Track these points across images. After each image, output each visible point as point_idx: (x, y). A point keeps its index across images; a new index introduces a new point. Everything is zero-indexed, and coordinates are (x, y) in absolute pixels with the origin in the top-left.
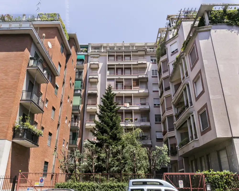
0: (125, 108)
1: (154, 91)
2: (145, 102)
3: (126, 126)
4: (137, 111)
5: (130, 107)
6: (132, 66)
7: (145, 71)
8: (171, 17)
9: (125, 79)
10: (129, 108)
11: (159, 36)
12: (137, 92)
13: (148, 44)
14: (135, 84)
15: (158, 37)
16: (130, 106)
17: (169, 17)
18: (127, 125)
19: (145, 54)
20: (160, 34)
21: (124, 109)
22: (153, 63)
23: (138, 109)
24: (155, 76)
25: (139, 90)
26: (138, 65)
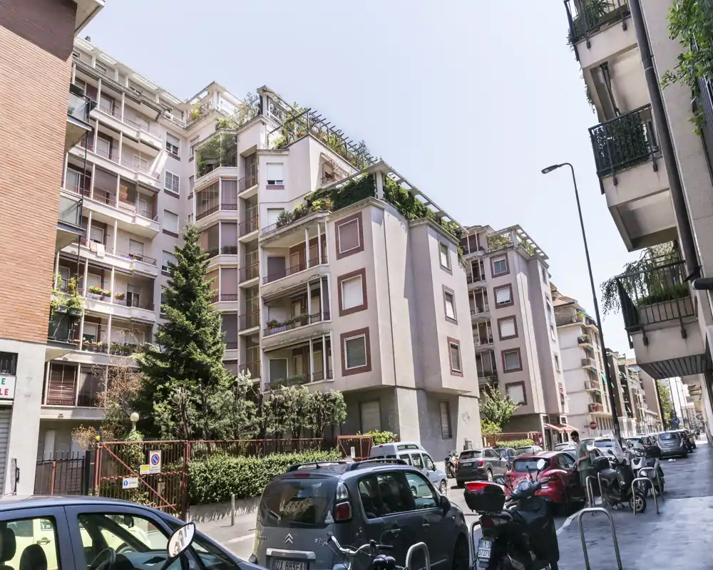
0: (93, 257)
1: (165, 231)
2: (141, 253)
3: (91, 309)
4: (125, 274)
5: (106, 258)
6: (121, 139)
7: (151, 165)
8: (267, 94)
9: (98, 168)
10: (102, 258)
11: (202, 96)
12: (129, 220)
13: (164, 95)
14: (126, 195)
15: (200, 96)
16: (106, 255)
17: (264, 90)
18: (93, 306)
19: (155, 118)
20: (205, 93)
21: (89, 259)
22: (170, 154)
23: (128, 268)
24: (172, 191)
25: (134, 217)
26: (137, 142)
